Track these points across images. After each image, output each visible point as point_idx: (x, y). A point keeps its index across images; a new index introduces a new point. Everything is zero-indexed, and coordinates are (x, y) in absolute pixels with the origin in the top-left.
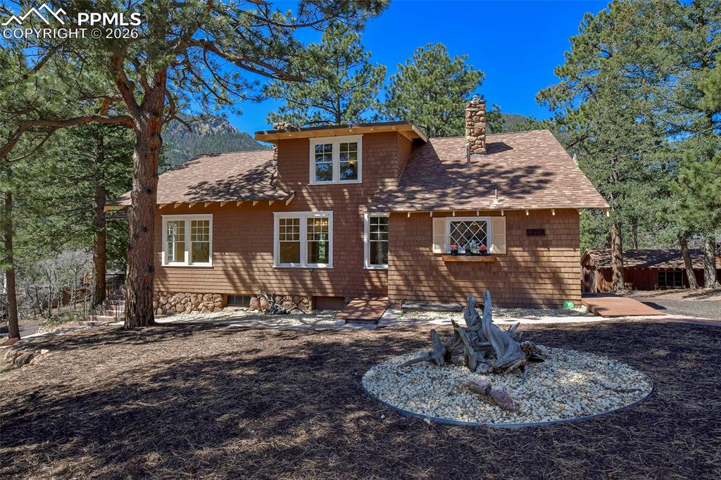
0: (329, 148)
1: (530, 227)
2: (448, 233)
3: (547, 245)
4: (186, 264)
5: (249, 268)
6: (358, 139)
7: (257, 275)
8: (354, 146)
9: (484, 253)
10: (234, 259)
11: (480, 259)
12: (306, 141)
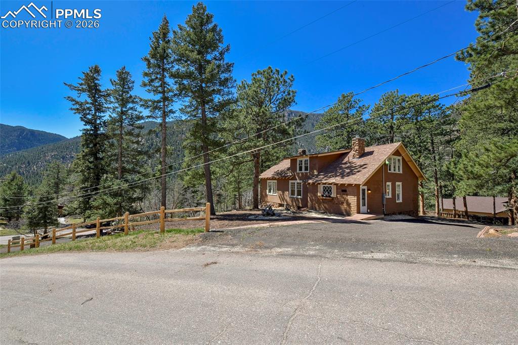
0: (302, 161)
1: (343, 189)
2: (322, 190)
3: (347, 195)
4: (271, 194)
5: (283, 195)
6: (308, 158)
7: (285, 197)
8: (307, 160)
9: (330, 197)
10: (280, 192)
11: (328, 198)
12: (296, 159)
